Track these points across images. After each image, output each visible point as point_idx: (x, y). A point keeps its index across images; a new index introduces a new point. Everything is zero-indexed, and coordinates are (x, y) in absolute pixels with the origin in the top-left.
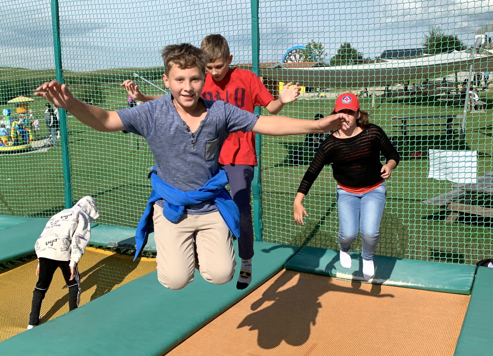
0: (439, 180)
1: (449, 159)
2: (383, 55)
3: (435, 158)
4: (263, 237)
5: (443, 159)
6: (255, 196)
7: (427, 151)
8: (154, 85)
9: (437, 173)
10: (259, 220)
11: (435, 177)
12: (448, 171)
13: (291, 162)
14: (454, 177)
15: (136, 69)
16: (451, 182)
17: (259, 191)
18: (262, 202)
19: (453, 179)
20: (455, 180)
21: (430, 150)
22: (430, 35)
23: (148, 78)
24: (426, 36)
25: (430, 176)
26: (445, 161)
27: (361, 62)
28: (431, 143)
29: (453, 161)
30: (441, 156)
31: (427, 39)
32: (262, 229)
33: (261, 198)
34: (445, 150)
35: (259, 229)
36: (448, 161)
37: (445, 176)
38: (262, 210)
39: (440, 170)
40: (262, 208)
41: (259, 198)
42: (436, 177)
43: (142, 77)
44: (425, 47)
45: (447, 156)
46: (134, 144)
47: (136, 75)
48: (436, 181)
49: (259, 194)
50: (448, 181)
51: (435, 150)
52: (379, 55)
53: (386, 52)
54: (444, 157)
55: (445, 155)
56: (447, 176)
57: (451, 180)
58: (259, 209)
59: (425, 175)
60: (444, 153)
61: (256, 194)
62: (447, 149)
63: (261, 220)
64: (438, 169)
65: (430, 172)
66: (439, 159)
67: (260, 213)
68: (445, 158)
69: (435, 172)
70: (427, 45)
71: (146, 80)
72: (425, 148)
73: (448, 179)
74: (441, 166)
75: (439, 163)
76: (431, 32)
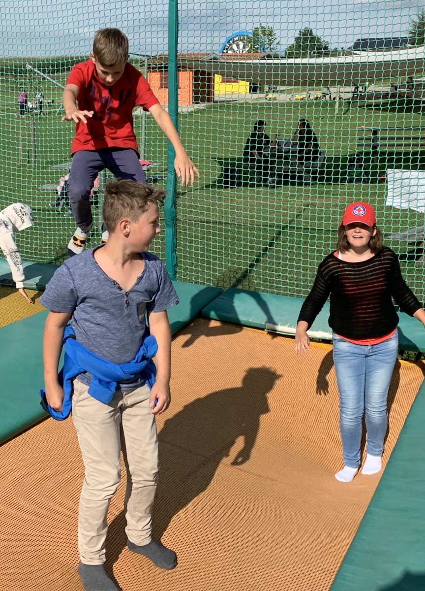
0: (400, 208)
1: (413, 182)
2: (357, 46)
3: (395, 180)
4: (177, 275)
5: (406, 182)
6: (169, 223)
7: (386, 170)
8: (52, 80)
9: (397, 200)
10: (172, 253)
11: (394, 205)
12: (412, 196)
13: (226, 182)
14: (419, 205)
15: (29, 60)
16: (415, 211)
17: (174, 217)
18: (176, 231)
19: (418, 207)
20: (420, 209)
21: (388, 170)
22: (418, 19)
23: (44, 72)
24: (413, 21)
25: (388, 204)
26: (408, 184)
27: (326, 55)
28: (391, 160)
29: (419, 184)
30: (403, 177)
31: (415, 25)
32: (176, 265)
33: (175, 226)
34: (409, 169)
35: (172, 264)
36: (412, 185)
37: (408, 203)
38: (176, 241)
39: (401, 195)
40: (176, 239)
41: (173, 225)
42: (396, 205)
43: (36, 70)
44: (411, 35)
45: (411, 177)
46: (24, 156)
47: (29, 67)
48: (395, 209)
49: (173, 220)
50: (411, 210)
51: (396, 170)
52: (352, 44)
53: (361, 41)
54: (406, 179)
55: (408, 177)
56: (411, 203)
57: (415, 209)
58: (173, 239)
59: (383, 201)
60: (407, 174)
61: (169, 220)
62: (412, 169)
63: (174, 254)
64: (398, 194)
65: (388, 198)
66: (401, 180)
67: (174, 245)
68: (409, 180)
69: (395, 198)
70: (414, 33)
71: (42, 74)
72: (382, 167)
73: (411, 208)
74: (402, 191)
75: (400, 186)
76: (420, 16)
